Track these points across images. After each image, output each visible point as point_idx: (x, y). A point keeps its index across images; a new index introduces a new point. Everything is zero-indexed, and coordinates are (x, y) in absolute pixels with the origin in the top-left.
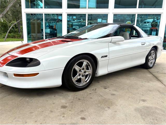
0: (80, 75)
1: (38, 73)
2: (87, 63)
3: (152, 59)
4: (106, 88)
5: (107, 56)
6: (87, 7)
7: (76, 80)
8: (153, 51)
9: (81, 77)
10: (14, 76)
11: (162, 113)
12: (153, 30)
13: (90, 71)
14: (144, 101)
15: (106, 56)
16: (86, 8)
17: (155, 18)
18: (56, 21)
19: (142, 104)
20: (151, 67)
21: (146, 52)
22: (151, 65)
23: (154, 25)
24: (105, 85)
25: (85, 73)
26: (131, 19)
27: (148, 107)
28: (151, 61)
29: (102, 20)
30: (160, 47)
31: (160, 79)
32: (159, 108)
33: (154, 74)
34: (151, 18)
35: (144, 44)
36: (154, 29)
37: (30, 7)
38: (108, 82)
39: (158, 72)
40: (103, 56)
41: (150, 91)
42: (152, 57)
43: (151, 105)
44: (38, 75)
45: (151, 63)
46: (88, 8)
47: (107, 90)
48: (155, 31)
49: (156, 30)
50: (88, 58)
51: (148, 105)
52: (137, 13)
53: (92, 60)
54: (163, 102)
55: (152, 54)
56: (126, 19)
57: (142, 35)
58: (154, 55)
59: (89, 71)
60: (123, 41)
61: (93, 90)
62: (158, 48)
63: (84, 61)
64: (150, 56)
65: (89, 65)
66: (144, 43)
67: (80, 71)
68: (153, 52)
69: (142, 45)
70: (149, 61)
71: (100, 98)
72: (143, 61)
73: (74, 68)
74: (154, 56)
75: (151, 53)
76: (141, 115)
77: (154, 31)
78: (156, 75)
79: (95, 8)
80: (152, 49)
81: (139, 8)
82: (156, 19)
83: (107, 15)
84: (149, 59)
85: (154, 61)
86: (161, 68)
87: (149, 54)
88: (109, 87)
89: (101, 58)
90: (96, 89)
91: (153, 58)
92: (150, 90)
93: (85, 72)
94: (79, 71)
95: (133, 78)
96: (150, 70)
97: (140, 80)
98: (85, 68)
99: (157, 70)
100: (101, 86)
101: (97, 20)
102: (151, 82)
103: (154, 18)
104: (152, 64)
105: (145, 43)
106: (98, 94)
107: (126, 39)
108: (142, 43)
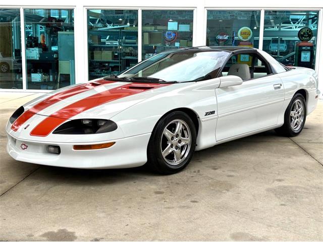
0: (172, 146)
1: (115, 143)
2: (183, 125)
3: (297, 115)
4: (215, 169)
7: (166, 154)
8: (298, 100)
9: (174, 149)
10: (73, 149)
11: (305, 191)
12: (304, 48)
13: (187, 140)
14: (280, 180)
15: (213, 113)
18: (40, 22)
19: (277, 184)
20: (296, 132)
21: (285, 101)
22: (297, 129)
23: (305, 37)
24: (213, 165)
25: (180, 143)
26: (249, 19)
27: (285, 187)
29: (180, 25)
30: (312, 91)
31: (311, 151)
32: (301, 187)
33: (301, 144)
35: (279, 88)
36: (304, 46)
38: (218, 160)
39: (309, 142)
40: (207, 113)
41: (291, 169)
42: (298, 113)
43: (291, 184)
44: (114, 145)
45: (296, 124)
47: (218, 171)
50: (185, 116)
51: (286, 185)
52: (263, 9)
53: (191, 120)
54: (309, 180)
55: (297, 106)
56: (239, 18)
57: (274, 70)
58: (302, 107)
59: (185, 140)
60: (240, 84)
61: (195, 172)
62: (308, 94)
63: (177, 122)
64: (292, 110)
65: (186, 129)
66: (279, 85)
67: (172, 138)
68: (299, 102)
69: (275, 88)
70: (292, 120)
71: (210, 181)
72: (279, 121)
73: (164, 134)
74: (301, 110)
75: (294, 105)
76: (276, 194)
78: (305, 145)
80: (296, 95)
83: (192, 11)
84: (291, 117)
85: (302, 121)
86: (316, 134)
87: (291, 107)
88: (220, 167)
89: (205, 115)
90: (199, 171)
91: (300, 114)
92: (291, 167)
93: (180, 141)
94: (170, 139)
95: (262, 152)
96: (296, 139)
97: (276, 155)
98: (180, 134)
99: (307, 138)
100: (207, 167)
101: (167, 25)
102: (294, 157)
104: (297, 127)
105: (281, 85)
106: (205, 177)
107: (244, 79)
108: (275, 86)
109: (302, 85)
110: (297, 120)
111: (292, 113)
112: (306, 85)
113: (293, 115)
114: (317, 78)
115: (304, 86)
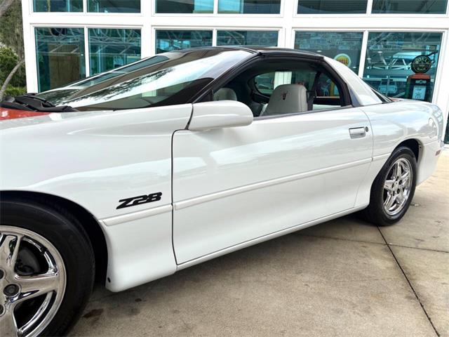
3: (397, 186)
5: (160, 194)
6: (216, 10)
8: (402, 159)
12: (417, 82)
15: (153, 198)
16: (212, 12)
17: (428, 48)
21: (373, 163)
22: (396, 213)
23: (421, 68)
28: (394, 198)
30: (431, 143)
34: (414, 47)
35: (362, 134)
36: (418, 80)
37: (49, 9)
40: (128, 201)
42: (400, 182)
45: (395, 202)
46: (219, 12)
48: (423, 85)
49: (425, 82)
52: (366, 30)
55: (399, 168)
56: (339, 48)
58: (408, 172)
62: (422, 147)
64: (389, 178)
66: (362, 130)
68: (404, 163)
69: (354, 136)
70: (386, 197)
72: (361, 199)
74: (406, 177)
75: (394, 168)
77: (419, 84)
79: (240, 13)
80: (399, 150)
81: (373, 12)
82: (429, 51)
83: (276, 32)
84: (386, 191)
85: (407, 197)
87: (387, 171)
91: (403, 184)
99: (415, 234)
103: (425, 47)
104: (396, 208)
105: (367, 129)
108: (352, 131)
109: (411, 131)
110: (396, 195)
111: (388, 184)
112: (419, 132)
113: (389, 187)
114: (440, 120)
115: (415, 132)
